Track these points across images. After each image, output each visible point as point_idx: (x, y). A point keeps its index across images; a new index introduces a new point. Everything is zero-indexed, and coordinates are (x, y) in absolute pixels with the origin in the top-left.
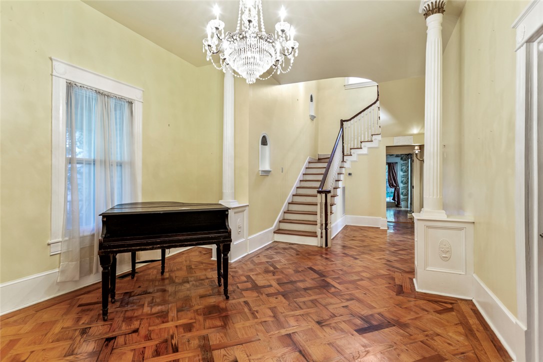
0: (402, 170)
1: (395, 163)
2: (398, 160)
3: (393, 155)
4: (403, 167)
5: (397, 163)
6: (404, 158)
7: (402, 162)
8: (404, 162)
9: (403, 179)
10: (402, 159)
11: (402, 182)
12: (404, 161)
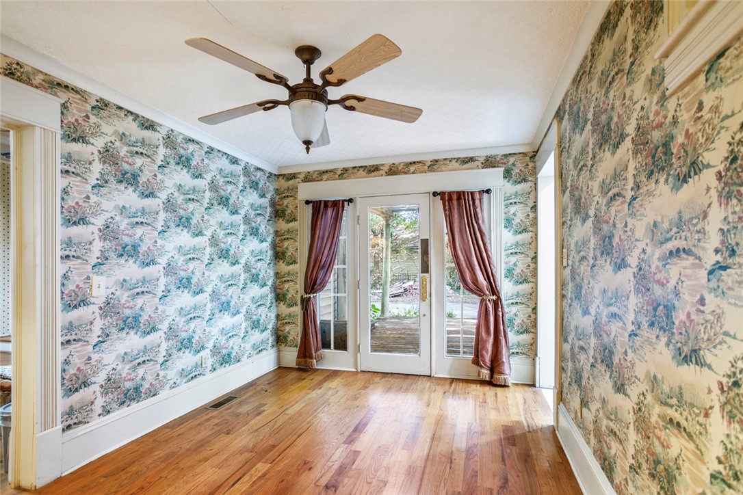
0: (508, 223)
1: (481, 192)
2: (493, 178)
3: (472, 159)
4: (513, 209)
5: (488, 191)
6: (516, 171)
7: (510, 188)
8: (520, 187)
9: (513, 259)
10: (507, 174)
11: (509, 273)
12: (517, 182)
